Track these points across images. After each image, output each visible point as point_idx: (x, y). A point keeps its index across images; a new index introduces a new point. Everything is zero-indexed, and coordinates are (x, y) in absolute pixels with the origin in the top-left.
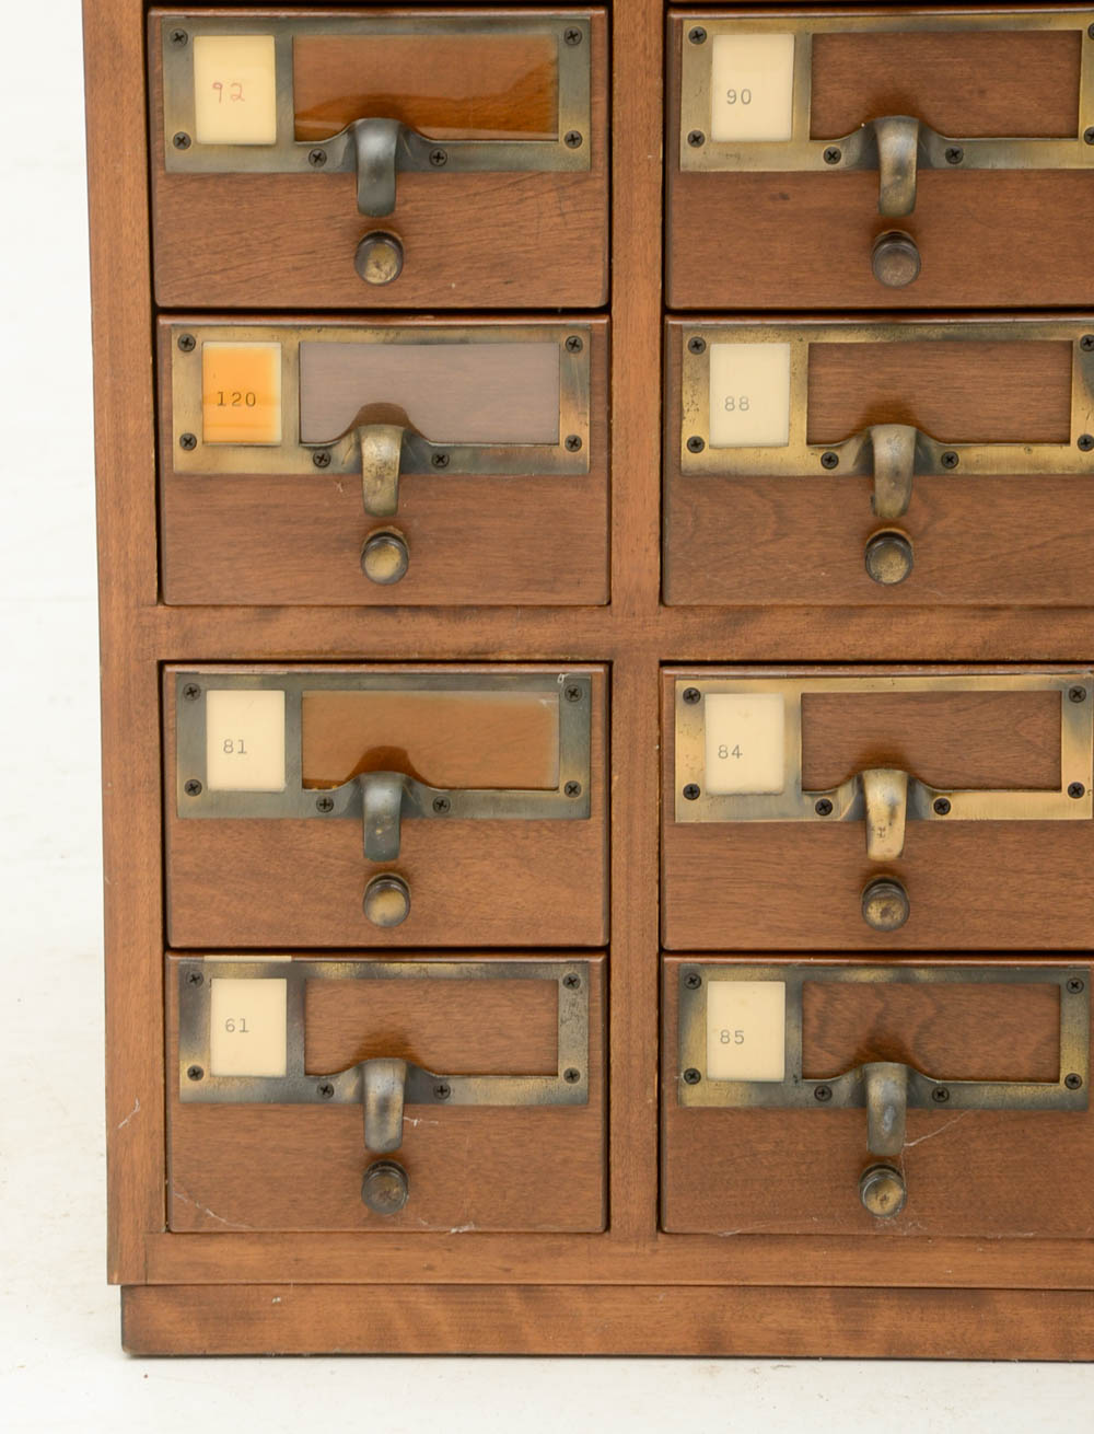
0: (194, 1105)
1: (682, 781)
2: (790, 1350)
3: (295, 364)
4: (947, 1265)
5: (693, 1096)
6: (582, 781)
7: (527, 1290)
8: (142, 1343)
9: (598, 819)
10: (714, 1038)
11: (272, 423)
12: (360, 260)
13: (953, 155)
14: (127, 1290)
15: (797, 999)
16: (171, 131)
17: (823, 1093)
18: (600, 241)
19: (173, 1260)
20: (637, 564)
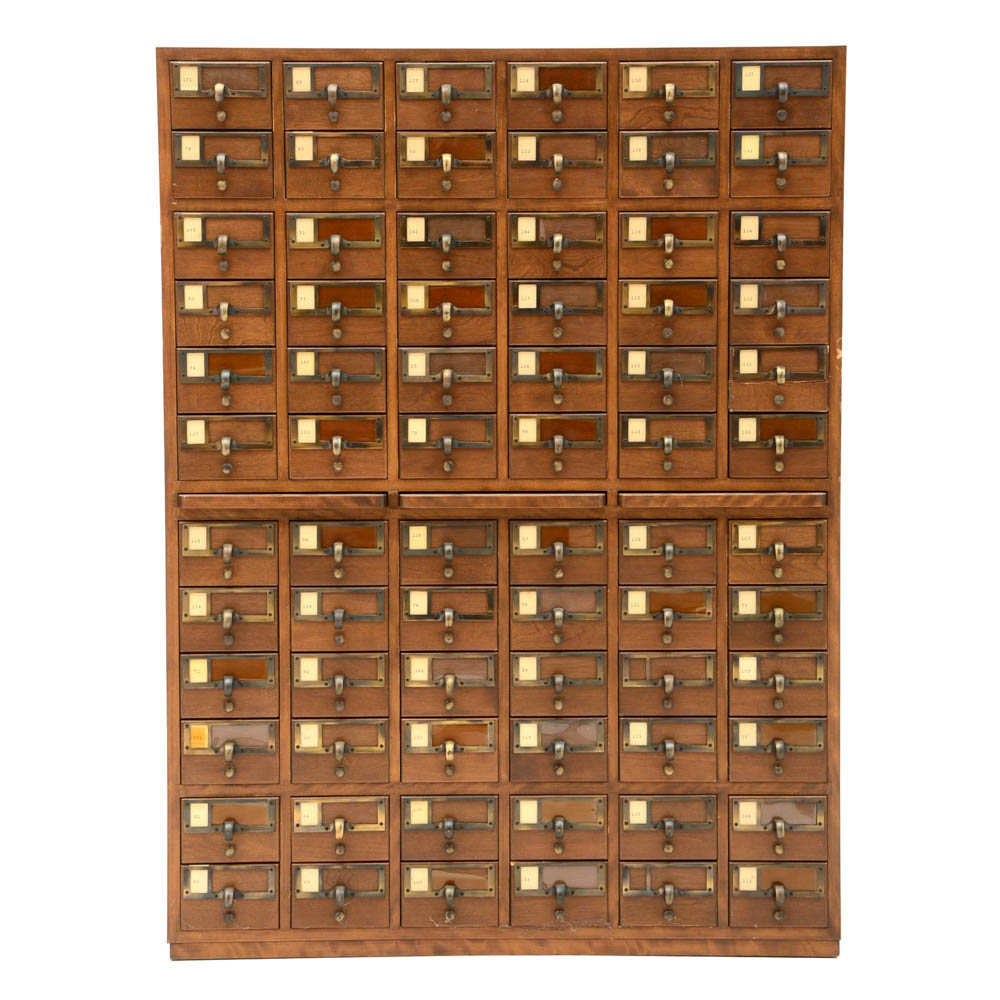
0: (187, 900)
1: (296, 823)
2: (320, 955)
3: (211, 730)
4: (355, 935)
5: (298, 896)
6: (273, 823)
7: (261, 942)
8: (175, 957)
9: (277, 833)
10: (303, 882)
11: (206, 744)
12: (225, 707)
13: (352, 684)
14: (172, 945)
15: (321, 872)
16: (185, 680)
17: (327, 894)
18: (277, 703)
19: (182, 937)
20: (286, 774)
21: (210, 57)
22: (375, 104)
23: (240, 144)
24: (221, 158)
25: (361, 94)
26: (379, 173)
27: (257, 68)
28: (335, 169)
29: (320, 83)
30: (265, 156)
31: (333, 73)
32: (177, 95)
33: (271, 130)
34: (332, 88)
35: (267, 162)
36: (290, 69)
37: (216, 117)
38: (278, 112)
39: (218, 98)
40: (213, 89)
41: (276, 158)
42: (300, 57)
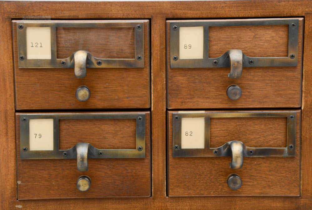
21: (67, 14)
22: (290, 74)
23: (108, 128)
24: (82, 150)
25: (272, 61)
26: (293, 164)
27: (132, 28)
28: (238, 163)
29: (216, 47)
30: (141, 143)
31: (233, 34)
32: (22, 64)
33: (149, 109)
34: (236, 56)
35: (143, 151)
36: (176, 29)
37: (76, 95)
38: (159, 86)
39: (77, 72)
40: (72, 57)
41: (155, 144)
42: (190, 14)
